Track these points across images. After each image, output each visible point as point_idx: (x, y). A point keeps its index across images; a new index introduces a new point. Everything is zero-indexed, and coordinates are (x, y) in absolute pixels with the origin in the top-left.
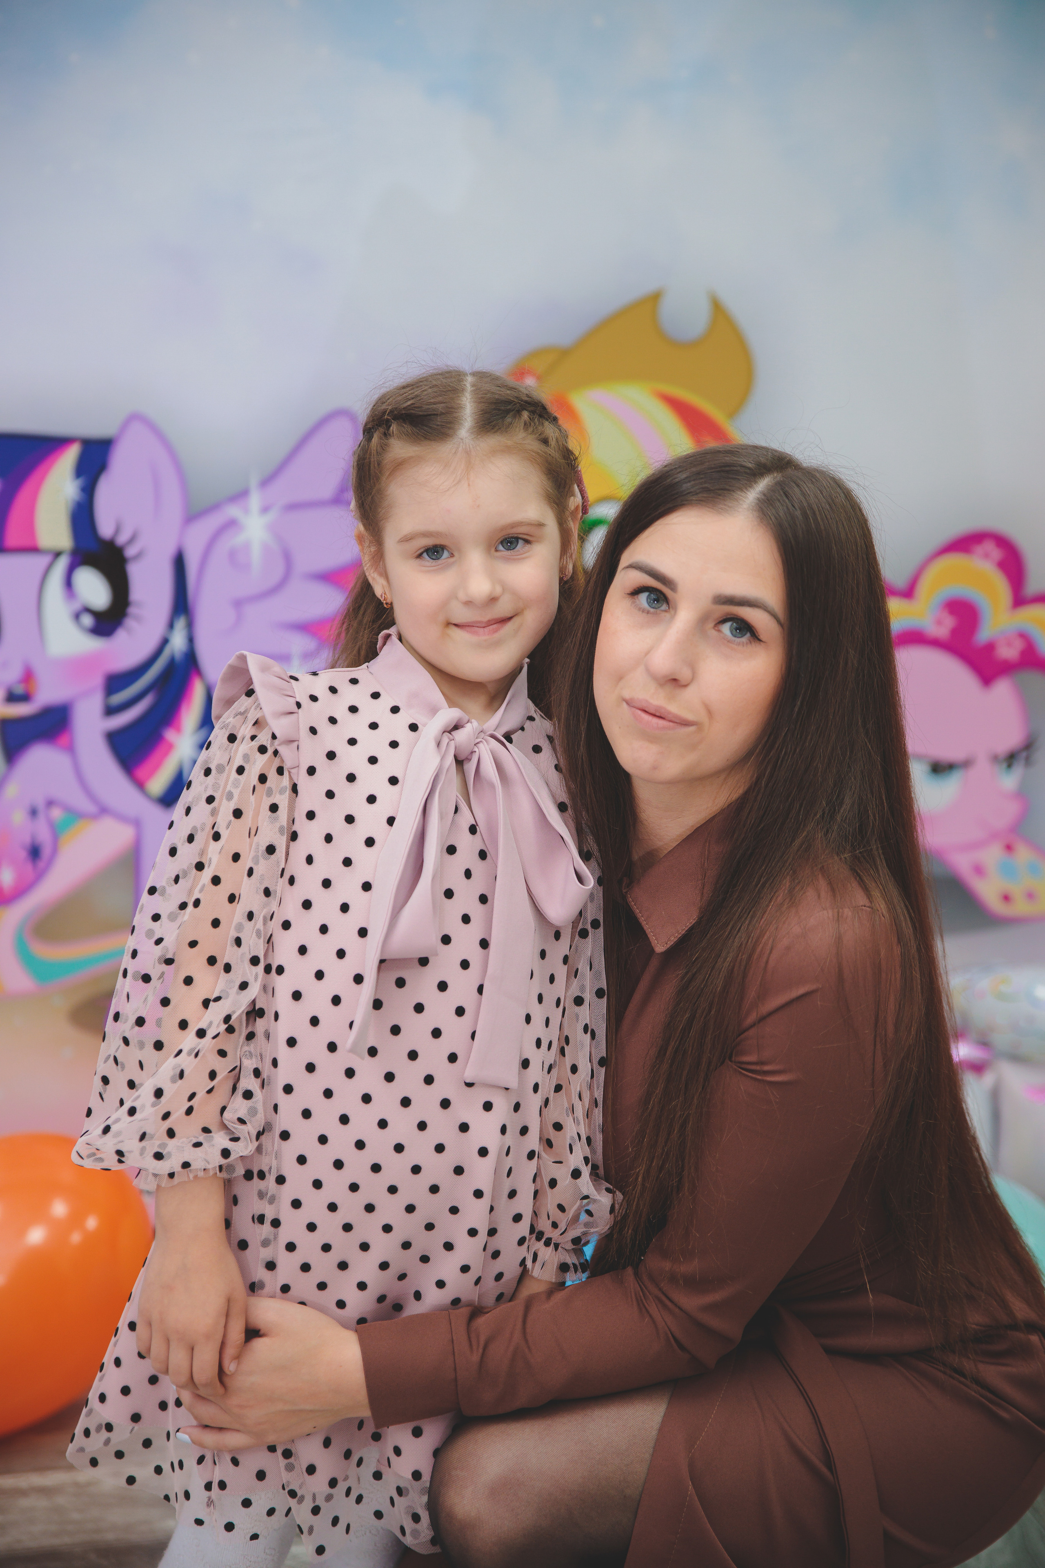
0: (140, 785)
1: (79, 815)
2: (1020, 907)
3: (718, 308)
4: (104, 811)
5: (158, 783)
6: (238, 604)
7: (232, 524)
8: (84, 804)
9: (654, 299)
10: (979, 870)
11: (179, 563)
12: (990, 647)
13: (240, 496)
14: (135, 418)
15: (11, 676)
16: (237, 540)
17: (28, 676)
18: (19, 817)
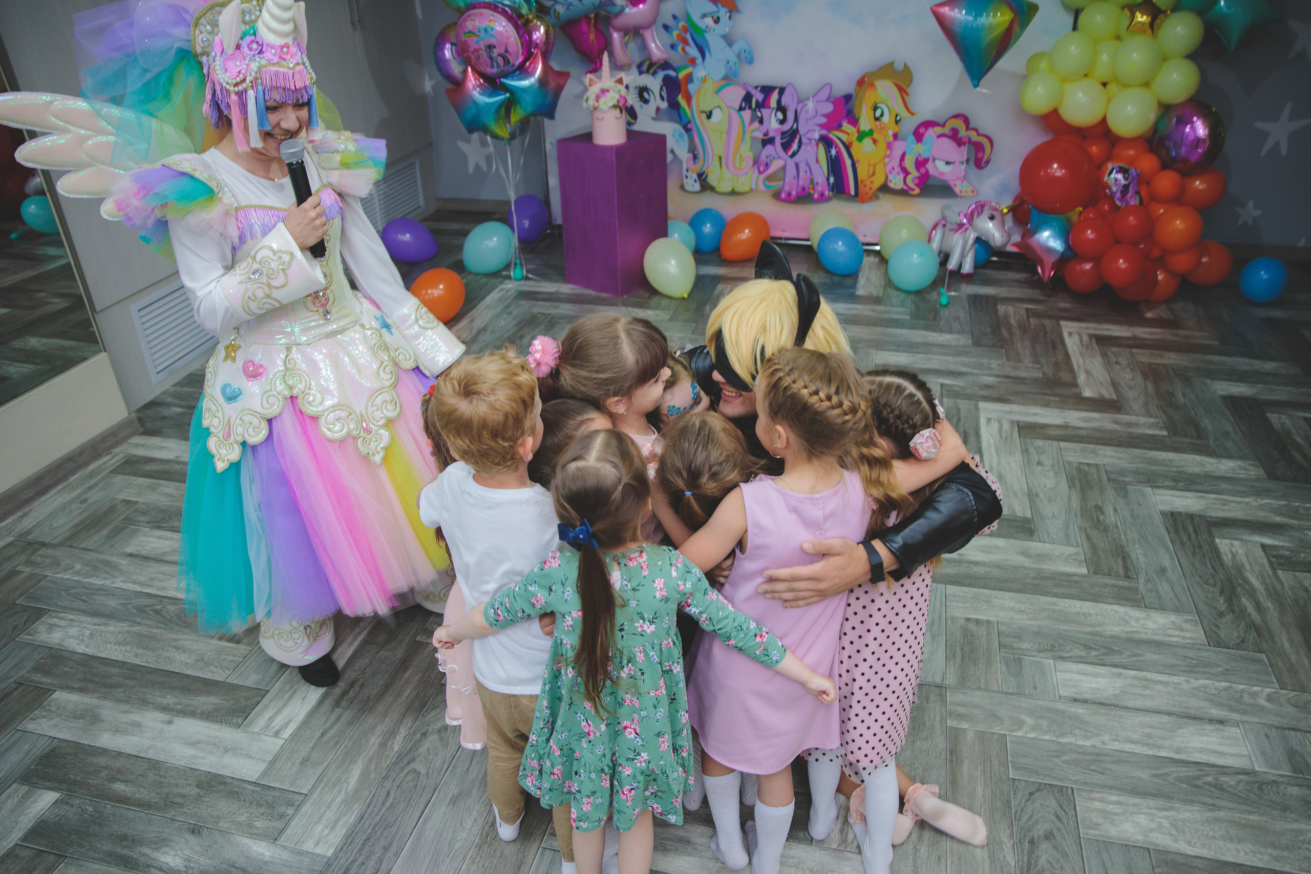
0: (786, 153)
1: (775, 158)
2: (964, 194)
3: (906, 65)
4: (779, 158)
5: (790, 153)
6: (807, 120)
7: (806, 105)
8: (775, 155)
9: (893, 63)
10: (955, 185)
11: (796, 111)
12: (961, 138)
13: (808, 99)
14: (790, 84)
15: (765, 131)
16: (807, 107)
17: (767, 131)
18: (764, 158)
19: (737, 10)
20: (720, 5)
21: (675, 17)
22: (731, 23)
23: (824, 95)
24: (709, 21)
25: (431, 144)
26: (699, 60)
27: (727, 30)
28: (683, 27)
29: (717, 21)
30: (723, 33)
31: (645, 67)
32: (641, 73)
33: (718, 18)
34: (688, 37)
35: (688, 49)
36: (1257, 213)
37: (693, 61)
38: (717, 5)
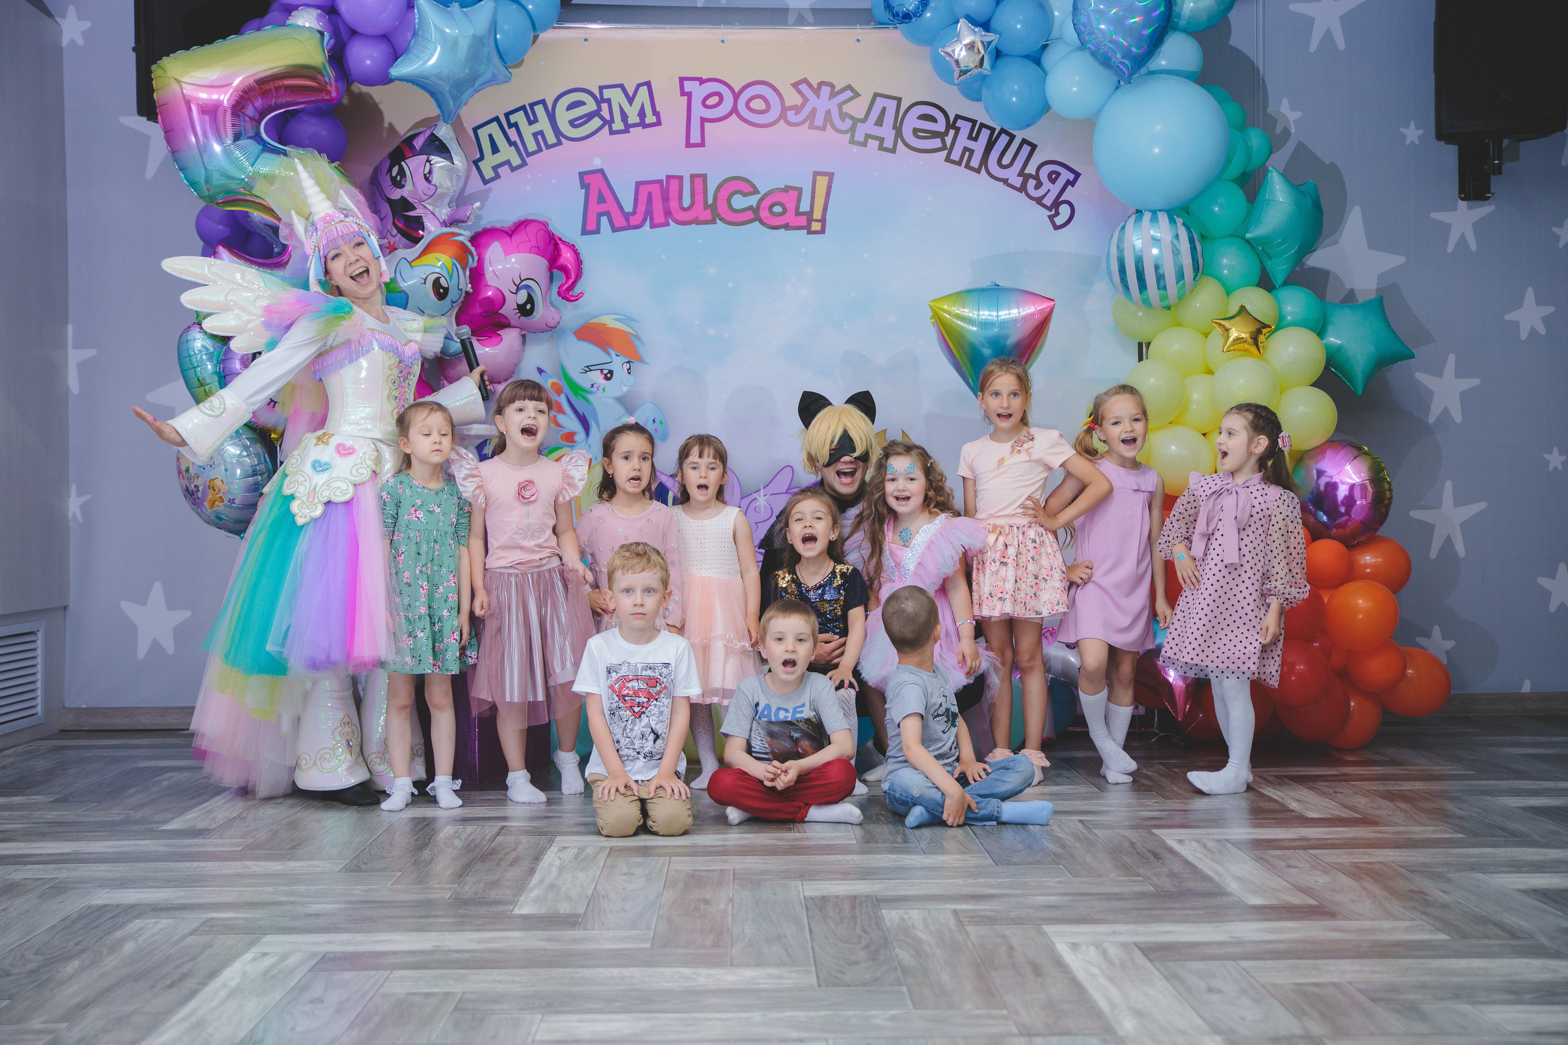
7: (755, 499)
13: (758, 491)
16: (756, 504)
19: (641, 360)
20: (613, 353)
21: (540, 371)
22: (631, 378)
23: (782, 484)
24: (597, 377)
25: (65, 608)
26: (580, 436)
27: (625, 389)
28: (553, 384)
29: (609, 376)
30: (619, 394)
31: (488, 450)
32: (483, 458)
33: (611, 372)
34: (563, 400)
35: (561, 418)
36: (1450, 644)
37: (570, 438)
38: (608, 353)
